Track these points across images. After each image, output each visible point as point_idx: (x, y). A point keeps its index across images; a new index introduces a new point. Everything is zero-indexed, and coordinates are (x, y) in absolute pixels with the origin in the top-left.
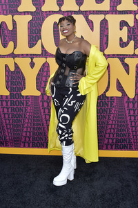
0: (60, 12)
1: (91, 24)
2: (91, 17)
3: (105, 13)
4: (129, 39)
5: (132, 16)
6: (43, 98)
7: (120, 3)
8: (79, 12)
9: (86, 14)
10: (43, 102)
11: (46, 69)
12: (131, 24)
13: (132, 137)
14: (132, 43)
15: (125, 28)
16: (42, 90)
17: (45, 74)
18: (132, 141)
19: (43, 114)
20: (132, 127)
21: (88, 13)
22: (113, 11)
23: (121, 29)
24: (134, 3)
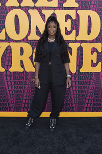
0: (20, 7)
1: (43, 17)
2: (44, 11)
3: (54, 8)
4: (72, 28)
5: (74, 11)
6: (6, 74)
7: (66, 1)
8: (35, 8)
9: (40, 9)
10: (6, 76)
11: (9, 51)
12: (74, 17)
13: (74, 102)
14: (74, 31)
15: (69, 21)
16: (6, 67)
17: (8, 55)
18: (74, 105)
19: (6, 86)
20: (74, 95)
21: (41, 8)
22: (60, 7)
23: (66, 21)
24: (76, 2)
